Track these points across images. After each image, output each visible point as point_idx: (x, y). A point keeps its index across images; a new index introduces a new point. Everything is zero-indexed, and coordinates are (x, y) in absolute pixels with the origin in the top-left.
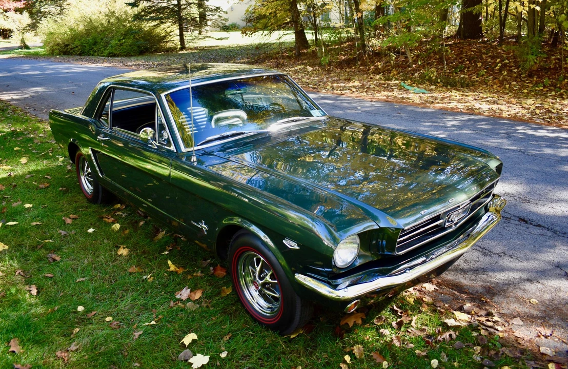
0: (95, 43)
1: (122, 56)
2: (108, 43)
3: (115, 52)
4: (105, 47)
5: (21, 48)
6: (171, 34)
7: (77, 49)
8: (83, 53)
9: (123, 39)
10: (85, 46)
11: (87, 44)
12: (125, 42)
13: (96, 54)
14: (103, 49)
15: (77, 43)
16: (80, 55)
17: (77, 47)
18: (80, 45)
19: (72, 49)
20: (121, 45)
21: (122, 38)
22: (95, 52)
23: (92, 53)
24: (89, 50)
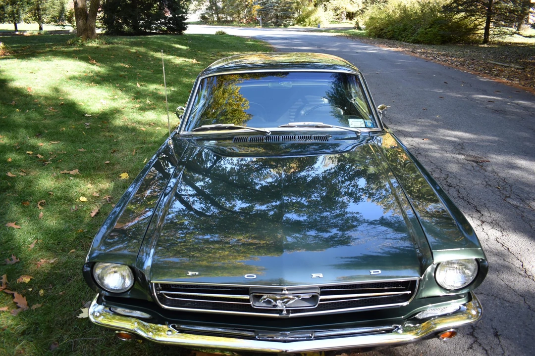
0: (405, 30)
1: (425, 44)
2: (415, 31)
3: (420, 39)
4: (412, 34)
5: (354, 28)
6: (478, 27)
7: (388, 33)
8: (393, 37)
9: (430, 28)
10: (396, 32)
11: (398, 29)
12: (431, 31)
13: (403, 39)
14: (410, 35)
15: (390, 28)
16: (390, 39)
17: (389, 31)
18: (391, 30)
19: (385, 33)
20: (426, 33)
21: (428, 27)
22: (403, 38)
23: (400, 38)
24: (399, 35)
